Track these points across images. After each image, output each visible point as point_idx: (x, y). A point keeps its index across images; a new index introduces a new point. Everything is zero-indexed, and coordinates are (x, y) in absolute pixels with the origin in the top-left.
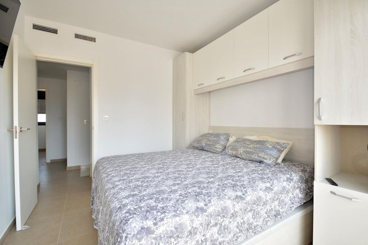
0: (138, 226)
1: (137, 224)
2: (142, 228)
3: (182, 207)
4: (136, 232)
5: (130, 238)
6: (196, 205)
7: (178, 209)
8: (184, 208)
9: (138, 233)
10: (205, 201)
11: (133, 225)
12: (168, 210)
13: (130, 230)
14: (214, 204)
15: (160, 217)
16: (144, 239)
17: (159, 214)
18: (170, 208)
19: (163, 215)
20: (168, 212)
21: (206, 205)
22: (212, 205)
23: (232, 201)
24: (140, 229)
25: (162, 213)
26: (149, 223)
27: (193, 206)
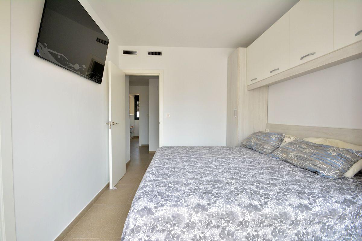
0: (143, 205)
1: (143, 203)
2: (146, 208)
3: (184, 200)
4: (140, 210)
5: (135, 212)
6: (198, 202)
7: (180, 201)
8: (185, 201)
9: (141, 211)
10: (209, 200)
11: (140, 203)
12: (171, 199)
13: (137, 206)
14: (218, 205)
15: (162, 203)
16: (145, 217)
17: (163, 200)
18: (174, 198)
19: (165, 202)
20: (170, 200)
21: (209, 204)
22: (216, 206)
23: (242, 209)
24: (144, 207)
25: (165, 200)
26: (152, 205)
27: (195, 202)
